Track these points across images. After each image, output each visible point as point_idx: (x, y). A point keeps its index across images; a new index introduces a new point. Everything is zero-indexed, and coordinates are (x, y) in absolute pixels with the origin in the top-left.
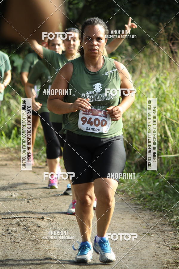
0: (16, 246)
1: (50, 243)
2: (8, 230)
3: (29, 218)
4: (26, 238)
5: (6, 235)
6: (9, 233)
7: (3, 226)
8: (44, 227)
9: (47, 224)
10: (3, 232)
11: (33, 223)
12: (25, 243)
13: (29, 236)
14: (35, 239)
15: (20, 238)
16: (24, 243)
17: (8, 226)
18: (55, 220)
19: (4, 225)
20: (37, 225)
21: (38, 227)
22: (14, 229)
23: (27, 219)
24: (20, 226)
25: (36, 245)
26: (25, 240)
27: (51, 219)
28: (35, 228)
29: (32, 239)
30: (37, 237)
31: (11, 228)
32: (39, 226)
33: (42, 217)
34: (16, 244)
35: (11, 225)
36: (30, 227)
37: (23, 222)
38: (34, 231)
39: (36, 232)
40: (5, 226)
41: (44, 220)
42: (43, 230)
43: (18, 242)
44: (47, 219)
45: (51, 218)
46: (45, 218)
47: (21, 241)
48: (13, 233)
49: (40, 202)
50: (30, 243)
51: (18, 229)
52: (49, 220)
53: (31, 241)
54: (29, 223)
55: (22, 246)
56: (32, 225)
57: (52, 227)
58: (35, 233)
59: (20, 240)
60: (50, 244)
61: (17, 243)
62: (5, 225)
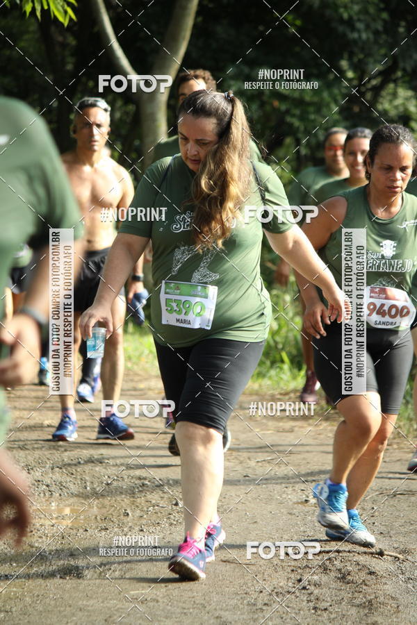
0: (320, 618)
1: (399, 612)
2: (300, 581)
3: (349, 552)
4: (343, 599)
5: (297, 591)
6: (304, 588)
7: (290, 571)
8: (384, 575)
9: (392, 567)
10: (290, 584)
11: (358, 564)
12: (342, 612)
13: (349, 595)
14: (365, 603)
15: (329, 599)
16: (340, 610)
17: (299, 571)
18: (409, 558)
19: (292, 568)
20: (369, 569)
21: (371, 573)
22: (316, 577)
23: (345, 554)
24: (328, 571)
25: (366, 615)
26: (341, 603)
27: (400, 556)
28: (363, 575)
29: (357, 602)
30: (369, 598)
31: (306, 577)
32: (374, 573)
33: (378, 551)
34: (319, 612)
35: (308, 570)
36: (353, 574)
37: (335, 563)
38: (361, 584)
39: (366, 585)
40: (293, 571)
41: (385, 557)
42: (384, 580)
43: (326, 609)
44: (391, 556)
45: (400, 554)
46: (386, 553)
47: (331, 606)
48: (312, 588)
49: (373, 516)
50: (353, 611)
51: (325, 578)
52: (396, 557)
53: (355, 606)
54: (349, 564)
55: (334, 619)
56: (356, 570)
57: (403, 574)
58: (364, 587)
59: (328, 604)
60: (400, 614)
61: (322, 610)
62: (294, 569)
